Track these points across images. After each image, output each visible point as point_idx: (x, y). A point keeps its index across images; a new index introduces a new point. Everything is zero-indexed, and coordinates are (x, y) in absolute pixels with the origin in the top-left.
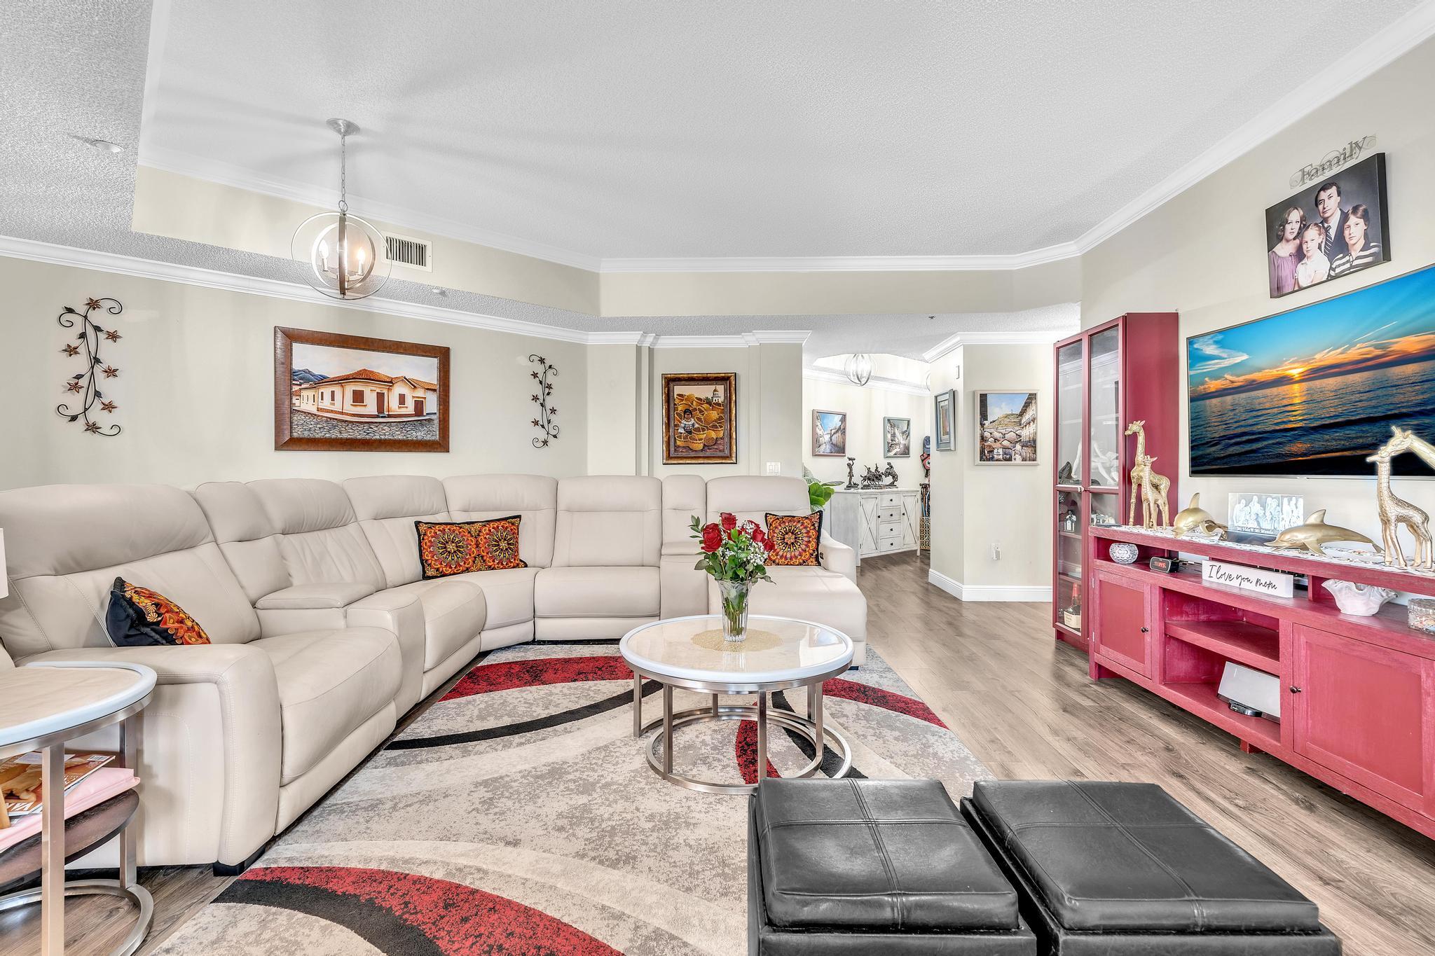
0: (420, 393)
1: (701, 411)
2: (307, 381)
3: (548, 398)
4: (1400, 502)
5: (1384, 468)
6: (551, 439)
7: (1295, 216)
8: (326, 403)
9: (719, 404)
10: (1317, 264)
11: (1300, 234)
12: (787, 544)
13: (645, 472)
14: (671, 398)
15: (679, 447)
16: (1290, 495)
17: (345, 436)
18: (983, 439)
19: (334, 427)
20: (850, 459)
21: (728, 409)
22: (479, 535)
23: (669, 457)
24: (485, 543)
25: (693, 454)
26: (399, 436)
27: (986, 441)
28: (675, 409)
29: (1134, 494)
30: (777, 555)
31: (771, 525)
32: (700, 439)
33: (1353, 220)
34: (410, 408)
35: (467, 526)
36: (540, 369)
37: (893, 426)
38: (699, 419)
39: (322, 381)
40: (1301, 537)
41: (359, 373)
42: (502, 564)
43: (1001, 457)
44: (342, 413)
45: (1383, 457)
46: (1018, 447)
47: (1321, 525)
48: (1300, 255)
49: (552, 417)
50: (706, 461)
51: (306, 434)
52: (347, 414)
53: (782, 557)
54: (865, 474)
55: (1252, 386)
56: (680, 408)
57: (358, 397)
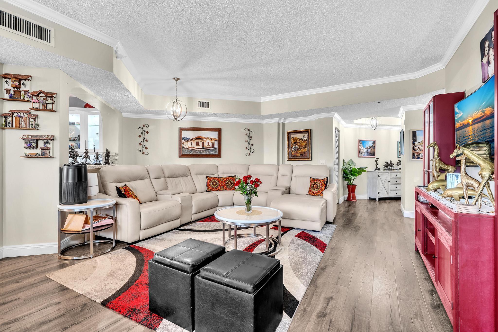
0: (213, 141)
2: (185, 140)
3: (250, 141)
6: (251, 153)
8: (190, 145)
9: (305, 140)
13: (281, 163)
14: (290, 139)
15: (292, 155)
17: (194, 154)
19: (192, 151)
23: (289, 158)
25: (297, 157)
26: (208, 153)
28: (291, 142)
32: (300, 152)
34: (211, 145)
36: (248, 132)
38: (299, 146)
39: (188, 140)
41: (198, 137)
49: (252, 147)
50: (301, 160)
51: (185, 153)
52: (195, 148)
57: (198, 143)
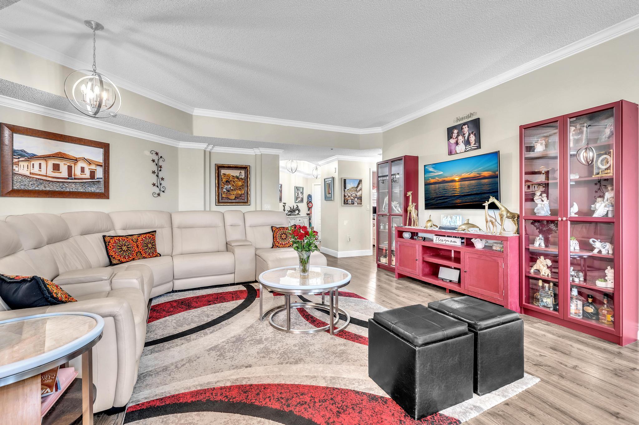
0: (93, 167)
1: (234, 182)
2: (22, 156)
3: (160, 173)
4: (490, 216)
5: (487, 207)
6: (162, 193)
7: (456, 131)
8: (36, 170)
9: (242, 179)
10: (461, 147)
11: (457, 137)
12: (283, 239)
13: (208, 209)
14: (220, 175)
15: (224, 197)
16: (459, 215)
17: (48, 189)
18: (345, 196)
19: (41, 184)
20: (284, 203)
21: (246, 181)
22: (137, 241)
23: (219, 202)
24: (141, 245)
25: (230, 201)
26: (81, 190)
27: (346, 197)
28: (222, 180)
29: (408, 216)
30: (279, 243)
31: (275, 231)
32: (234, 194)
33: (472, 135)
34: (87, 174)
35: (130, 237)
36: (156, 158)
37: (298, 190)
38: (233, 185)
39: (32, 157)
40: (464, 227)
41: (57, 154)
42: (150, 255)
43: (350, 203)
44: (46, 176)
45: (486, 204)
46: (356, 199)
47: (468, 224)
48: (457, 143)
49: (162, 182)
50: (236, 204)
51: (22, 187)
52: (49, 177)
53: (281, 244)
54: (289, 209)
55: (444, 182)
56: (224, 180)
57: (56, 168)
